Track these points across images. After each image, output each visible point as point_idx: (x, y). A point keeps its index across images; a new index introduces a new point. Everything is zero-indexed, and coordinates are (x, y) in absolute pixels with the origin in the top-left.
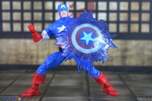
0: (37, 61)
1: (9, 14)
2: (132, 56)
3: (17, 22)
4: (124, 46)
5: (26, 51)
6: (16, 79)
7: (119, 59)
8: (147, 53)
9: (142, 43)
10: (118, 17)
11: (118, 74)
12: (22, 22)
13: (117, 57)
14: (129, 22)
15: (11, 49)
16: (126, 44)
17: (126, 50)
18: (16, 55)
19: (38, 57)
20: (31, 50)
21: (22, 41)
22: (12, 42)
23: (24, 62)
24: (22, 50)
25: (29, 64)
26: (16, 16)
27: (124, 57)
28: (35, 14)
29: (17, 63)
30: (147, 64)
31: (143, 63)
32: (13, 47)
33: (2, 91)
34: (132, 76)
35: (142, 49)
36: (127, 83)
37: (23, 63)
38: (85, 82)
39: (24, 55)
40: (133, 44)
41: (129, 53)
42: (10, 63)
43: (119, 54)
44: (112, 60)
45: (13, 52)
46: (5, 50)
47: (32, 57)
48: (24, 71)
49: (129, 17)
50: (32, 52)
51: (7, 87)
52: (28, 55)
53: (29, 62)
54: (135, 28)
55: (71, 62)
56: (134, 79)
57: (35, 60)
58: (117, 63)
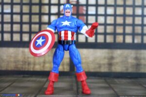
0: (34, 68)
1: (9, 25)
2: (117, 63)
3: (17, 32)
4: (110, 55)
5: (25, 58)
6: (14, 81)
7: (106, 66)
8: (130, 61)
9: (126, 52)
10: (105, 29)
11: (105, 79)
12: (21, 32)
13: (104, 64)
14: (115, 34)
15: (11, 56)
16: (112, 53)
17: (112, 58)
18: (15, 62)
19: (34, 64)
20: (28, 58)
21: (21, 49)
22: (11, 50)
23: (22, 68)
24: (20, 57)
25: (26, 70)
26: (16, 27)
27: (110, 65)
28: (33, 26)
29: (16, 69)
30: (130, 70)
31: (127, 69)
32: (13, 55)
33: (2, 91)
34: (116, 80)
35: (126, 57)
36: (112, 85)
37: (21, 70)
38: (75, 84)
39: (22, 62)
40: (118, 52)
41: (115, 61)
42: (9, 69)
43: (106, 61)
44: (100, 67)
45: (12, 60)
46: (5, 57)
47: (29, 64)
48: (22, 76)
49: (115, 29)
50: (30, 60)
51: (6, 88)
52: (25, 62)
53: (26, 68)
54: (120, 39)
55: (64, 68)
56: (118, 82)
57: (32, 66)
58: (104, 69)
